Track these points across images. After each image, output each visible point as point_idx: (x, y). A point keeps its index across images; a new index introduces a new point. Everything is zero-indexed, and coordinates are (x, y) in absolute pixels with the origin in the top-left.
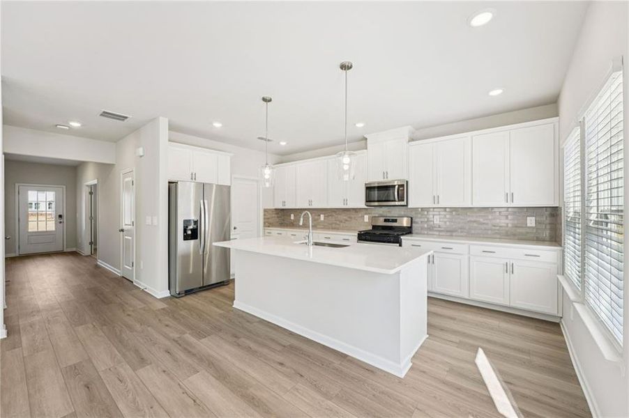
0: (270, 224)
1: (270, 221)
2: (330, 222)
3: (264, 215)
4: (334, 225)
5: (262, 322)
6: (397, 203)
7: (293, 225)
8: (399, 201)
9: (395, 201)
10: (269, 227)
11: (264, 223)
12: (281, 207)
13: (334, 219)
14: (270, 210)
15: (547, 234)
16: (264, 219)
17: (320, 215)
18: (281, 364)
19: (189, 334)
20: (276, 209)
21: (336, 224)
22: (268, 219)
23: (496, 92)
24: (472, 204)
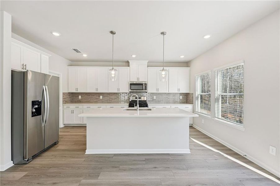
0: (66, 101)
1: (66, 100)
2: (106, 100)
3: (63, 96)
4: (108, 101)
5: (115, 155)
6: (144, 91)
7: (79, 102)
8: (145, 90)
9: (143, 90)
10: (65, 103)
11: (63, 101)
12: (74, 91)
13: (108, 98)
14: (66, 93)
15: (185, 101)
16: (63, 99)
17: (100, 96)
18: (155, 168)
19: (83, 179)
20: (69, 93)
21: (110, 100)
22: (65, 98)
23: (182, 57)
24: (169, 92)
